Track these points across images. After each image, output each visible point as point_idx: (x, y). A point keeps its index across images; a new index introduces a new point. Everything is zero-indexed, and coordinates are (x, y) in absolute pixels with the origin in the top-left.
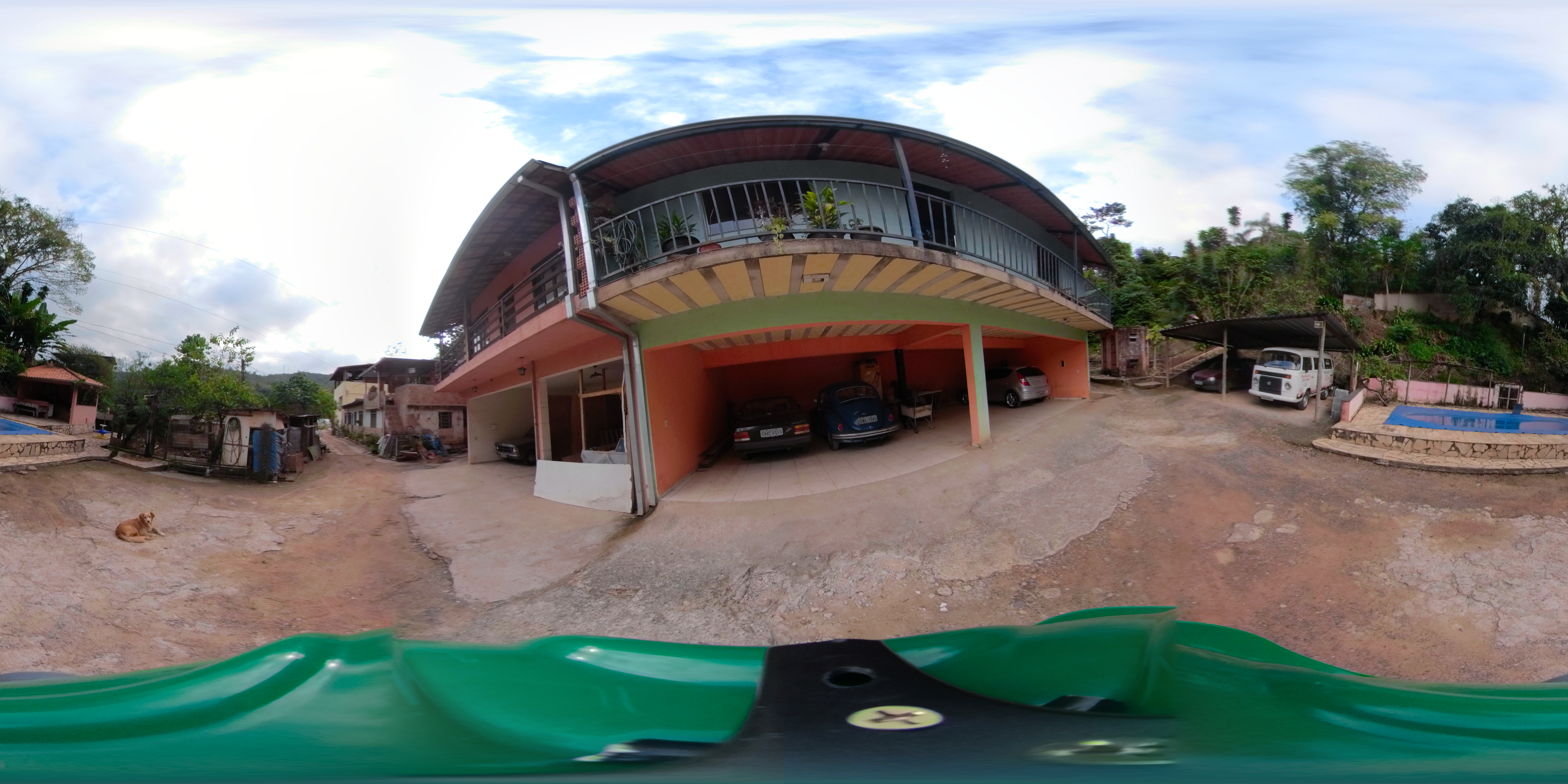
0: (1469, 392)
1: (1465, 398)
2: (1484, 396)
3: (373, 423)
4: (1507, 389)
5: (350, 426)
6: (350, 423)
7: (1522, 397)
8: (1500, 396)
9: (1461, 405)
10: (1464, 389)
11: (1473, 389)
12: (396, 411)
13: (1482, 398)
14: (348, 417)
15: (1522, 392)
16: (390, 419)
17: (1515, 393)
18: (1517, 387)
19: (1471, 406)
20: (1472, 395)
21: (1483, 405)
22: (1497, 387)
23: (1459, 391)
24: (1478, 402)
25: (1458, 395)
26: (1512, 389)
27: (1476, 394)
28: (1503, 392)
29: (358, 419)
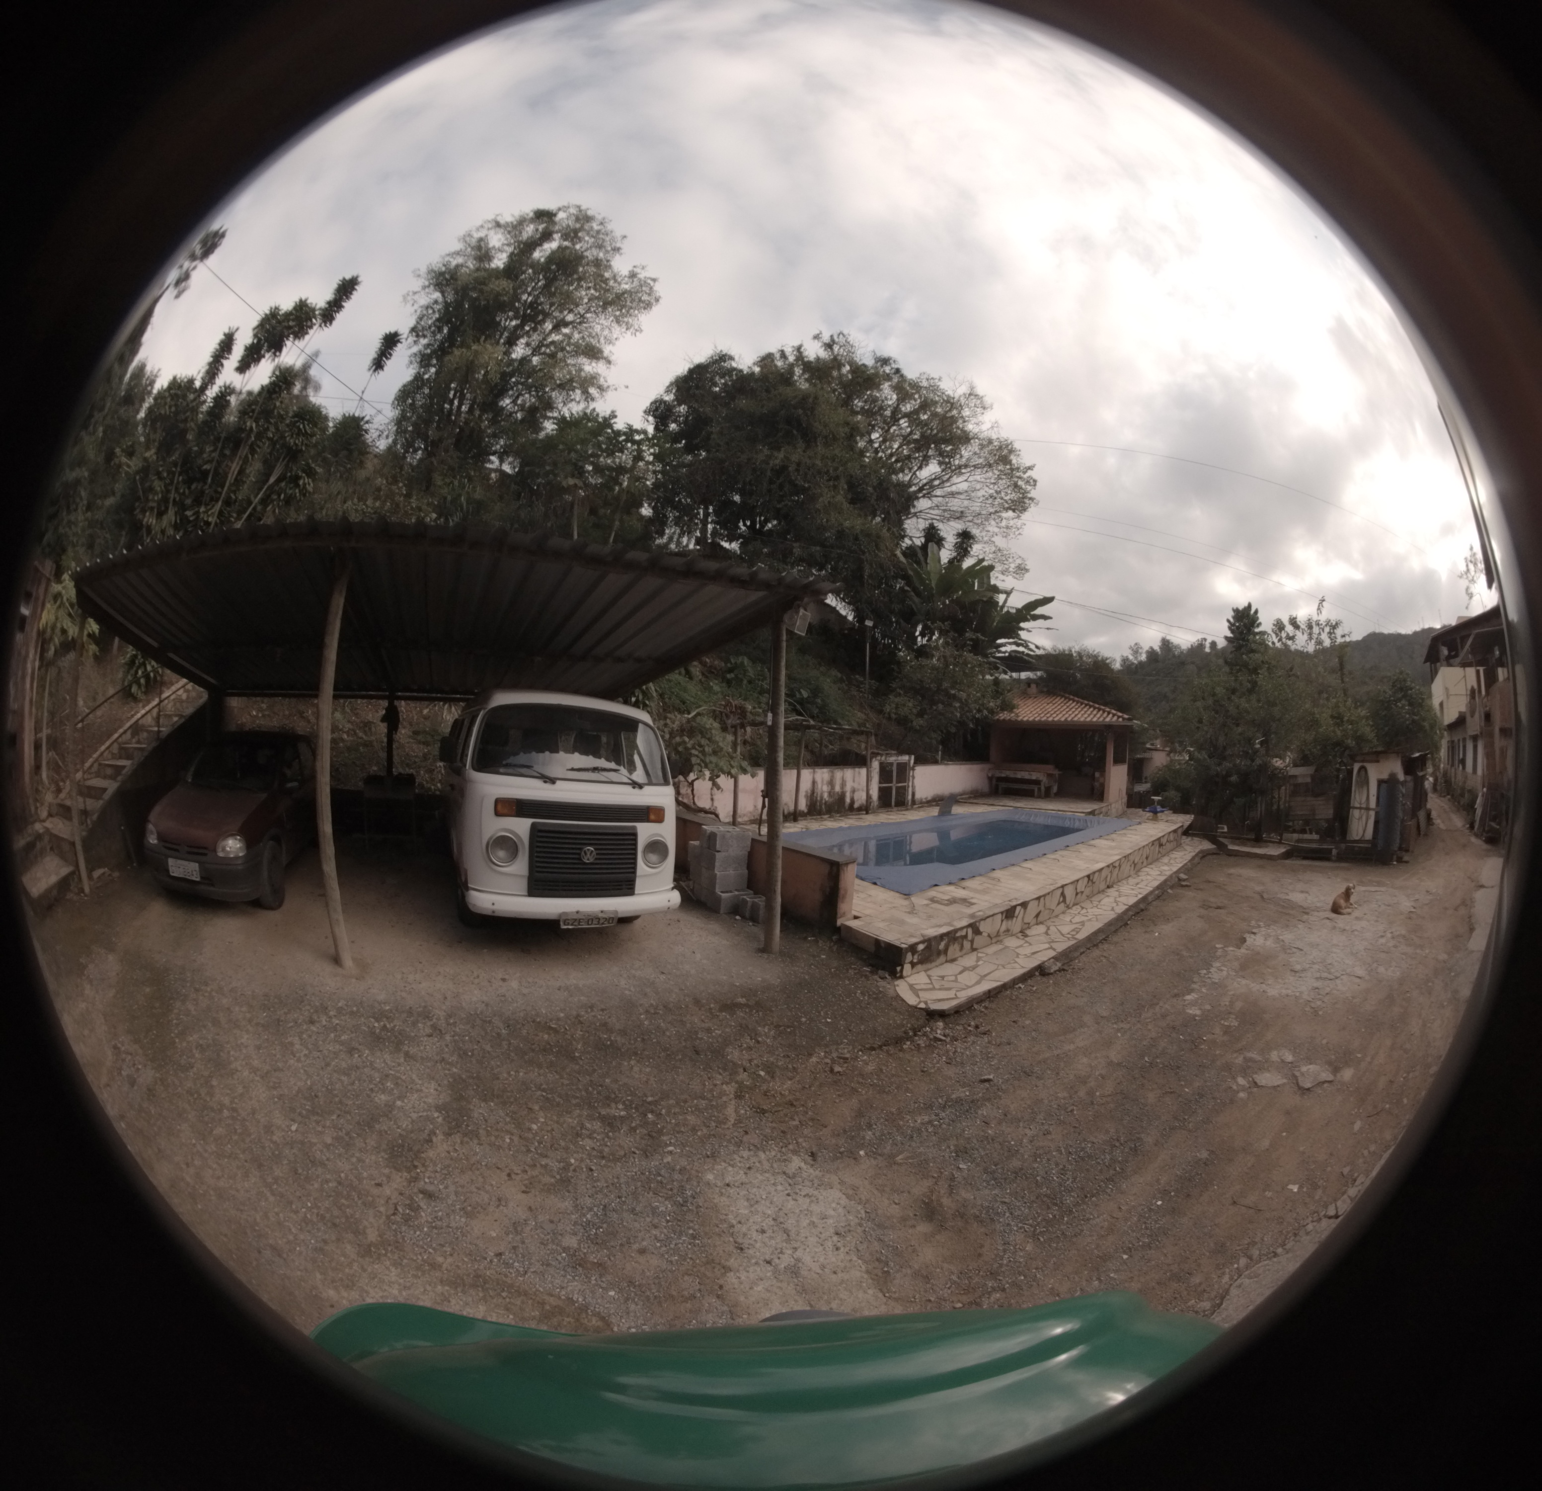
0: (831, 783)
1: (826, 796)
2: (856, 786)
4: (891, 764)
7: (913, 777)
8: (880, 783)
9: (820, 813)
10: (822, 774)
11: (839, 774)
13: (853, 791)
15: (913, 769)
17: (903, 771)
18: (905, 758)
19: (838, 812)
20: (837, 788)
21: (856, 805)
22: (875, 765)
23: (814, 783)
24: (848, 800)
25: (813, 792)
26: (899, 765)
27: (843, 784)
28: (885, 773)
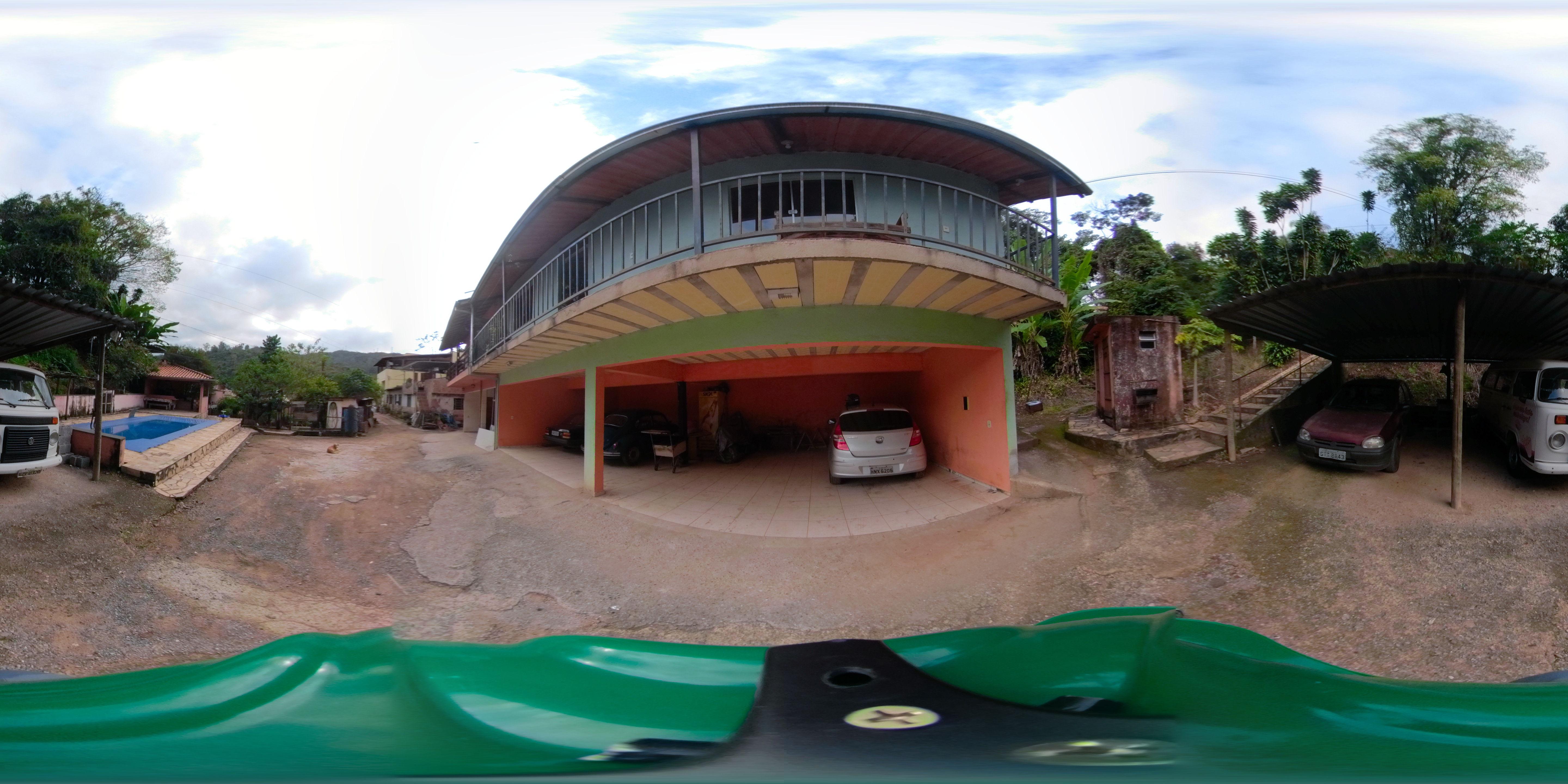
3: (409, 404)
5: (391, 405)
6: (391, 403)
12: (425, 395)
14: (390, 398)
16: (420, 402)
29: (398, 400)
